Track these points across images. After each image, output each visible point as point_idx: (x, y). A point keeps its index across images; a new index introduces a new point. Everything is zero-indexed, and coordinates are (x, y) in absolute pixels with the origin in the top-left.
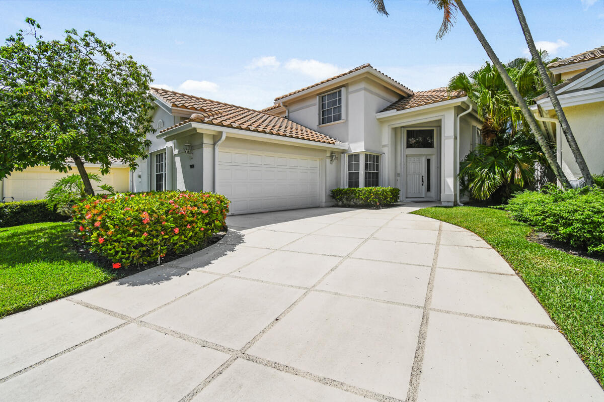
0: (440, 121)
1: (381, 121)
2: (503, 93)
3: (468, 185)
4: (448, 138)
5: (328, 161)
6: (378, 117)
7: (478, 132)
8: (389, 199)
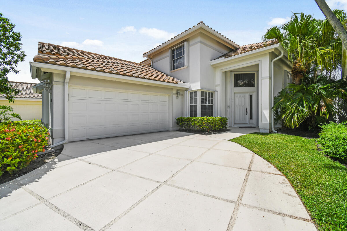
0: (258, 65)
1: (215, 67)
2: (309, 39)
3: (281, 116)
4: (265, 78)
5: (175, 96)
6: (212, 64)
7: (288, 74)
8: (218, 126)
